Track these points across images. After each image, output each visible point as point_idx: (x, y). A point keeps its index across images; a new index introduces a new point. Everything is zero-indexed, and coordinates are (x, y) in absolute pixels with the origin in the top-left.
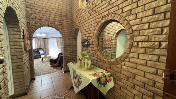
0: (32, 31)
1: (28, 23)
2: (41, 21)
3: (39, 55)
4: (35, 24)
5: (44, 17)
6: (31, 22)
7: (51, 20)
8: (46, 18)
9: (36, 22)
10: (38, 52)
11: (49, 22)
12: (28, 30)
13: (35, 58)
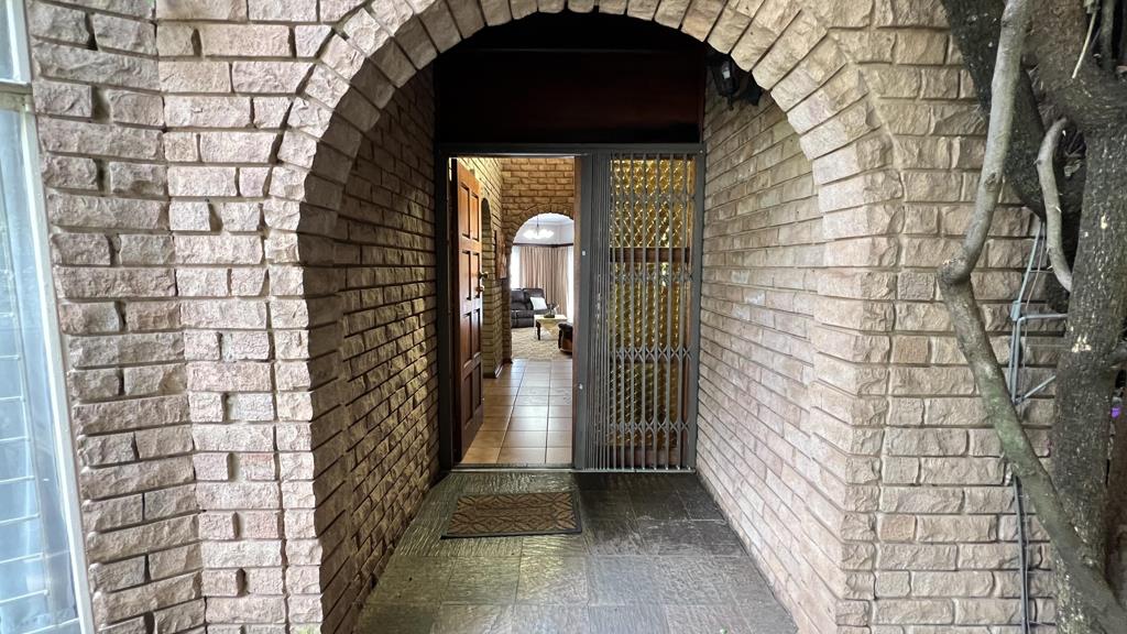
0: (511, 230)
1: (504, 210)
2: (533, 201)
3: (529, 312)
4: (519, 211)
5: (541, 187)
6: (511, 206)
7: (558, 193)
8: (547, 189)
9: (522, 205)
10: (528, 303)
11: (553, 201)
12: (503, 229)
13: (517, 326)
